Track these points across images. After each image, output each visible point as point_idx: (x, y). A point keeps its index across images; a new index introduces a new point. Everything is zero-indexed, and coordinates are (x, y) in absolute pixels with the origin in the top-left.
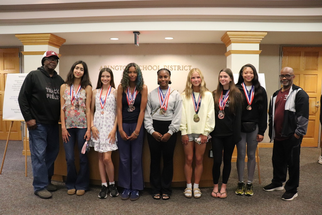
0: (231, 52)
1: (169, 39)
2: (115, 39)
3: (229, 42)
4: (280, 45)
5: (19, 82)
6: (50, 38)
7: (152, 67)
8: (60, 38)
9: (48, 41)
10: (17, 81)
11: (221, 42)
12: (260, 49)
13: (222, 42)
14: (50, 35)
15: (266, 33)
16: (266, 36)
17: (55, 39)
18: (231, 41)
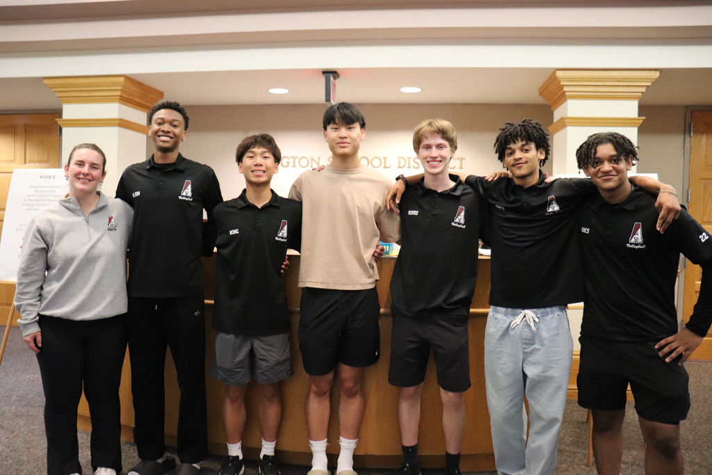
0: (566, 121)
1: (411, 92)
2: (279, 93)
3: (560, 96)
4: (687, 107)
5: (38, 189)
6: (123, 86)
7: (370, 159)
8: (148, 87)
9: (119, 93)
10: (36, 187)
11: (540, 98)
12: (640, 114)
13: (541, 100)
14: (122, 79)
15: (657, 74)
16: (656, 82)
17: (135, 88)
18: (566, 93)
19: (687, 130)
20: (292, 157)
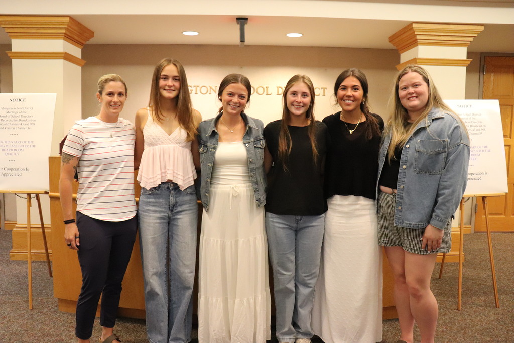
0: (418, 61)
1: (294, 36)
2: (191, 35)
5: (10, 111)
6: (67, 25)
7: (256, 89)
8: (85, 27)
9: (64, 31)
10: (7, 109)
11: (390, 43)
12: (468, 57)
14: (67, 19)
15: (482, 28)
16: (481, 34)
17: (76, 28)
18: (418, 40)
19: (481, 70)
20: (194, 86)
